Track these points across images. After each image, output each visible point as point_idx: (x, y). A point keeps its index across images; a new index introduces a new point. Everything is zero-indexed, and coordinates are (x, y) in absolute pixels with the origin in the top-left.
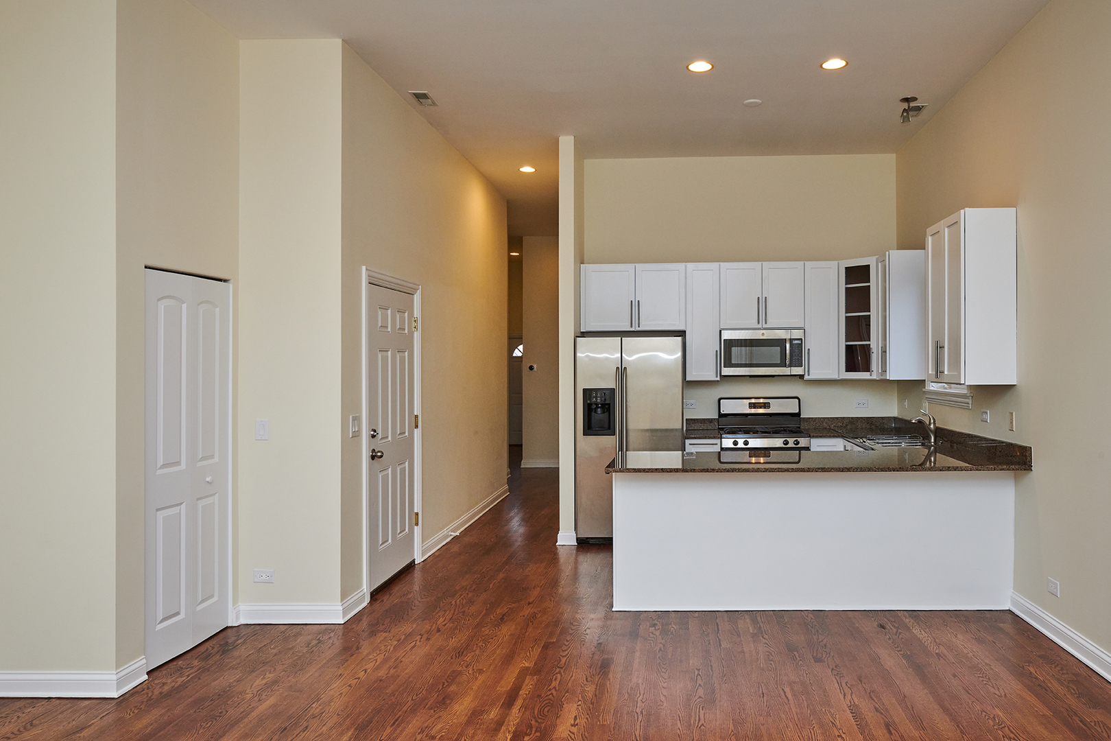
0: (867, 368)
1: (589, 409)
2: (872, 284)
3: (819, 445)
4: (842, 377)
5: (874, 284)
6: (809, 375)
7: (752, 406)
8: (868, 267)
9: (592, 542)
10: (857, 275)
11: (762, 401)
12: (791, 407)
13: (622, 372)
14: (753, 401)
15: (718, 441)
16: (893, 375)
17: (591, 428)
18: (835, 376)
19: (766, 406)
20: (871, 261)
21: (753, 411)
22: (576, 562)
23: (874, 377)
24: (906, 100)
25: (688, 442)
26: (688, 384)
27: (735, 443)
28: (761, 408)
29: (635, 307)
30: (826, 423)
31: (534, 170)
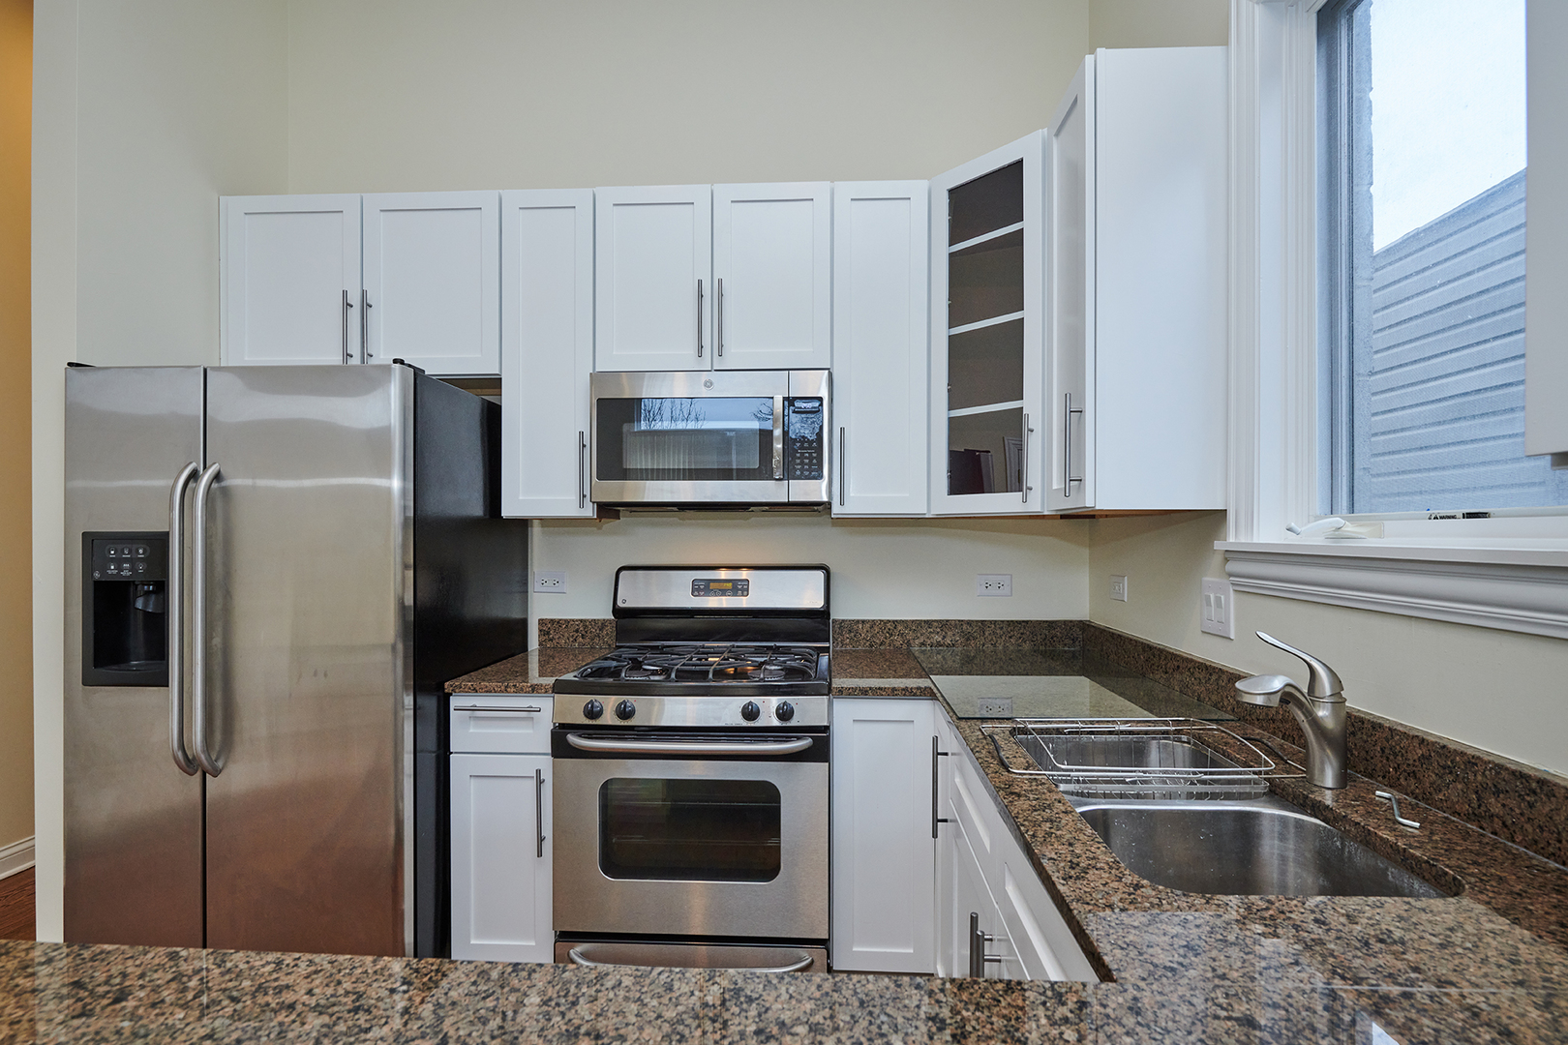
0: (1015, 481)
2: (1031, 224)
4: (940, 508)
5: (1037, 224)
6: (842, 504)
7: (699, 588)
8: (1017, 167)
10: (984, 203)
11: (723, 574)
12: (803, 593)
14: (703, 574)
16: (1104, 494)
18: (917, 507)
19: (736, 588)
20: (1028, 148)
23: (1035, 505)
28: (724, 595)
30: (901, 635)
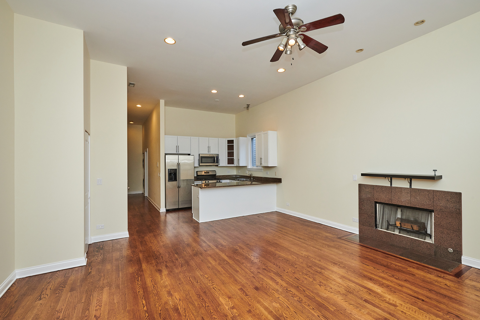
0: (233, 164)
1: (170, 174)
3: (224, 181)
4: (227, 166)
5: (235, 144)
6: (219, 165)
7: (205, 173)
8: (233, 140)
9: (170, 210)
10: (230, 142)
12: (214, 173)
13: (178, 164)
14: (205, 172)
15: (201, 182)
16: (241, 165)
17: (170, 179)
18: (225, 166)
19: (208, 173)
21: (205, 174)
22: (166, 216)
23: (235, 165)
24: (248, 105)
25: (195, 182)
26: (195, 167)
27: (206, 182)
29: (177, 147)
31: (141, 106)
